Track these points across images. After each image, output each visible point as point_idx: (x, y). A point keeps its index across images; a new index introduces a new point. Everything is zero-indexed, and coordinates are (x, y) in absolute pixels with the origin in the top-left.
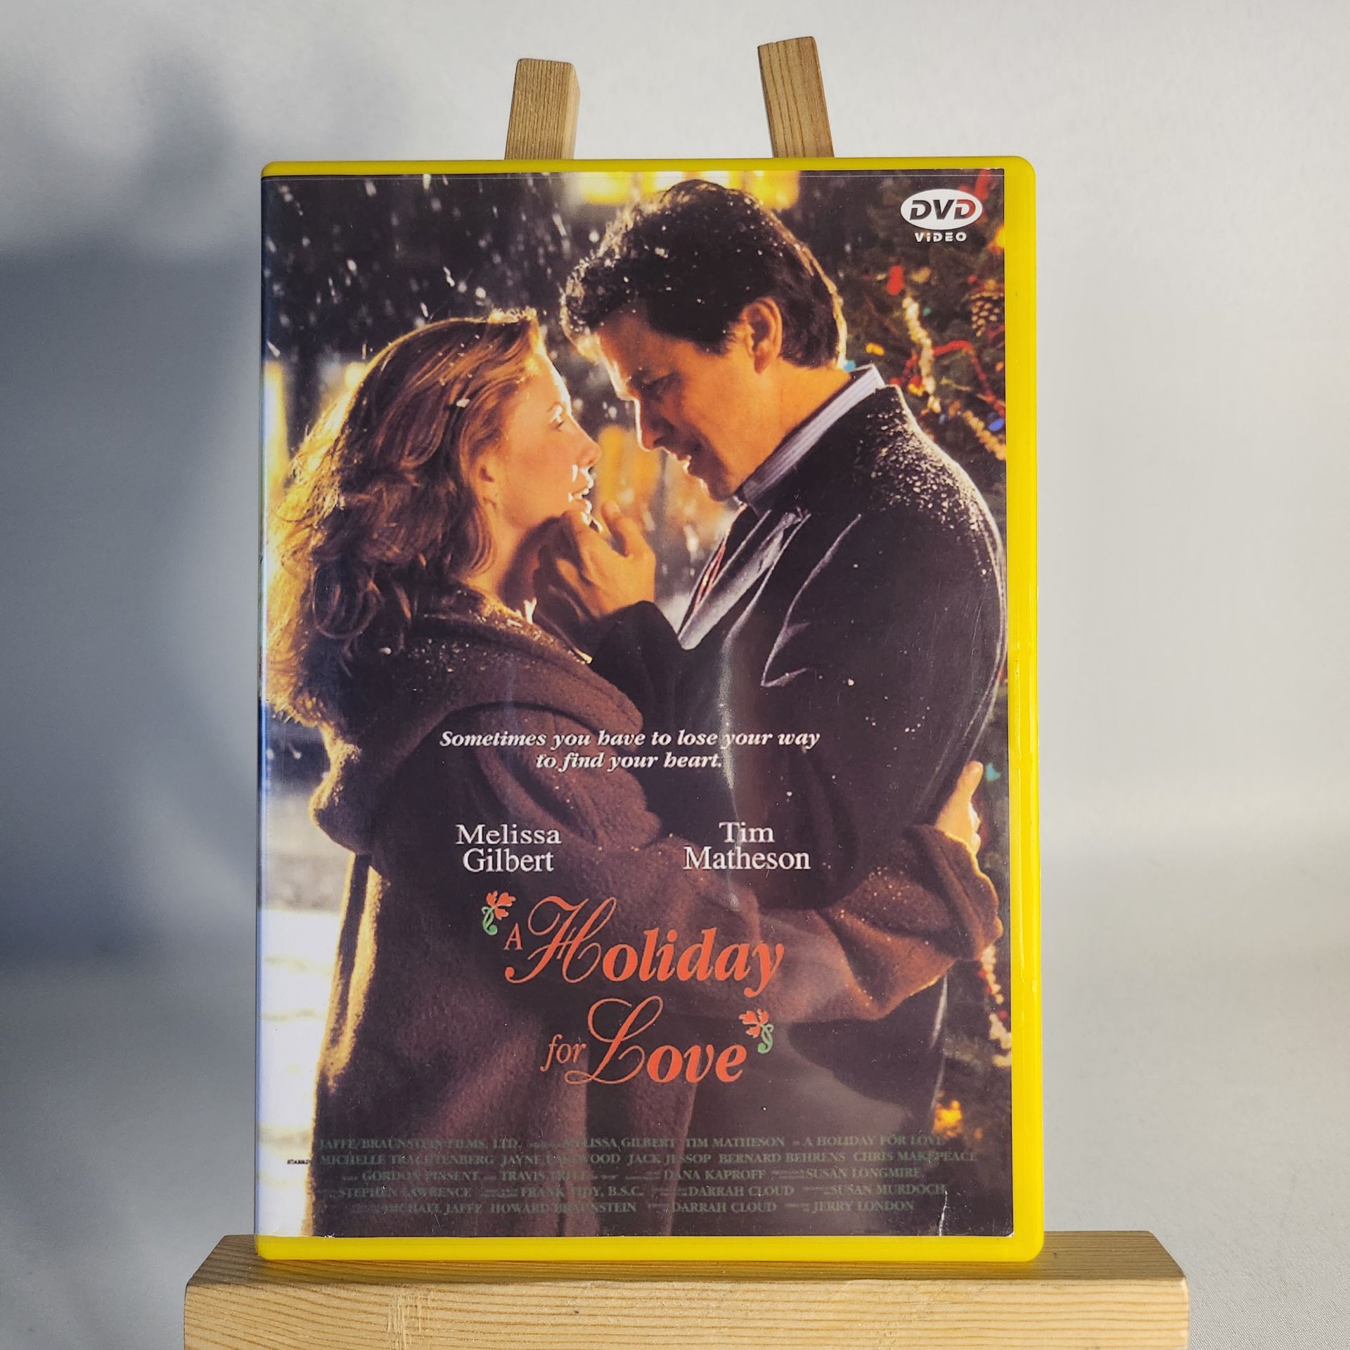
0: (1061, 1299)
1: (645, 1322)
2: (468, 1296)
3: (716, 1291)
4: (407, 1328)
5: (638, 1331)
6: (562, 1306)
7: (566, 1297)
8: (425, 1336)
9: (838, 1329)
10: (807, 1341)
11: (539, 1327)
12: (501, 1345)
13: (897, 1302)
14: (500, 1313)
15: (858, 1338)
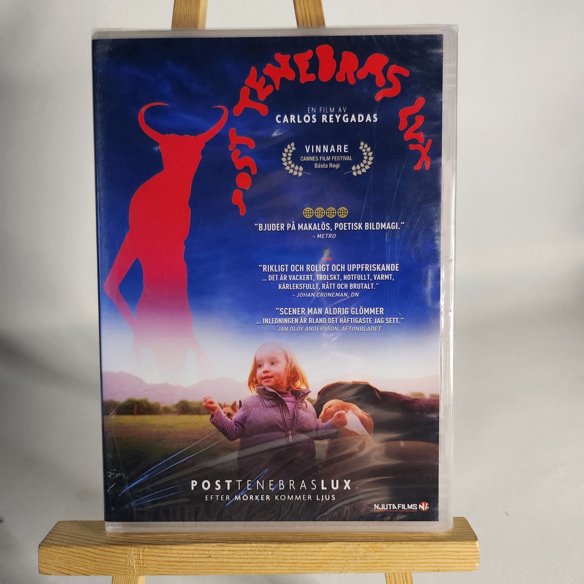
0: (422, 550)
1: (240, 561)
2: (162, 550)
3: (272, 547)
4: (136, 564)
5: (237, 565)
6: (204, 554)
7: (204, 550)
8: (144, 567)
9: (325, 563)
10: (311, 568)
11: (194, 563)
12: (177, 571)
13: (351, 552)
14: (177, 557)
15: (333, 567)
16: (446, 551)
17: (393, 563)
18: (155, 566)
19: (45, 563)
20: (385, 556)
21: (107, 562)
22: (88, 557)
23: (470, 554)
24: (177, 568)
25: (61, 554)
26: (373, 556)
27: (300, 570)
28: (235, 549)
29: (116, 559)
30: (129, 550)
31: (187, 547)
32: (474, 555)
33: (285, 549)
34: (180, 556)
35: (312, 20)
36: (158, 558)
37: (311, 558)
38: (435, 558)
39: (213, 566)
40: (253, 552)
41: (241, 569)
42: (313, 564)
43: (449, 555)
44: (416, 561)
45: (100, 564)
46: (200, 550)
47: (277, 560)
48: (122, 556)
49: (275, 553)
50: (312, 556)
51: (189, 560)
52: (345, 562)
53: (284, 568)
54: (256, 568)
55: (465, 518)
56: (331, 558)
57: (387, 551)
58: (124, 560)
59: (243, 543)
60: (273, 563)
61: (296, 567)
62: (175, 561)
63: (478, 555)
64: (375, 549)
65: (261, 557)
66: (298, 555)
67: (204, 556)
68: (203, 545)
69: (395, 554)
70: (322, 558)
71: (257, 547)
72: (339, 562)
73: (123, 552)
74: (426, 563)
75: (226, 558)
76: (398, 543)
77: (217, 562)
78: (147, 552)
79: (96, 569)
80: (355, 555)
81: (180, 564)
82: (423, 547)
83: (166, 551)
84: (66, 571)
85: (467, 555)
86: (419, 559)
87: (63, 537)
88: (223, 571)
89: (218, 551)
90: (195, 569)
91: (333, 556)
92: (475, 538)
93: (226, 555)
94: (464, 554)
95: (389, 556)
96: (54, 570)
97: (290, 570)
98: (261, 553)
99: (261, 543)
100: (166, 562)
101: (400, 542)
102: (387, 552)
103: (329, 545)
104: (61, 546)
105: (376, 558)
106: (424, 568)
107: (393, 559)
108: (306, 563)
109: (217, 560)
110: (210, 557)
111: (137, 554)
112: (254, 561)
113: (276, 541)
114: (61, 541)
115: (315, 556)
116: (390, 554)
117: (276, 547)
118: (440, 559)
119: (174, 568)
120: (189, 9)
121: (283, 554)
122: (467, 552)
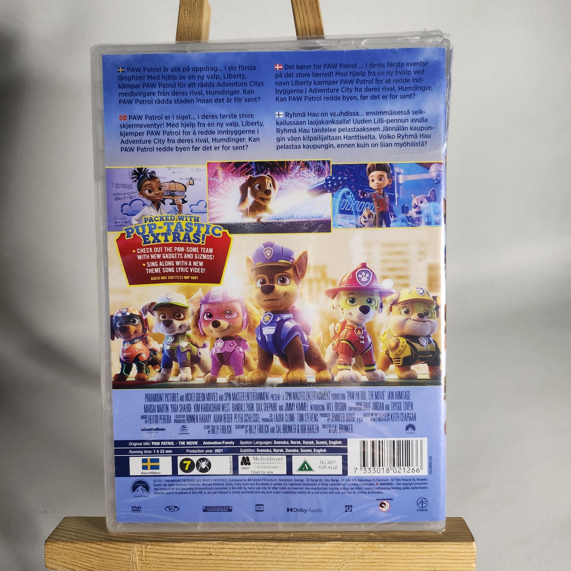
16: (443, 552)
19: (51, 558)
20: (383, 555)
21: (111, 558)
22: (92, 553)
23: (467, 554)
24: (179, 564)
25: (67, 549)
28: (235, 547)
29: (120, 555)
30: (132, 547)
31: (188, 545)
33: (284, 548)
35: (312, 31)
37: (309, 556)
39: (213, 563)
40: (253, 551)
41: (241, 567)
42: (312, 562)
43: (446, 556)
44: (413, 561)
45: (104, 560)
46: (201, 548)
48: (125, 552)
49: (274, 551)
50: (310, 554)
51: (190, 557)
52: (344, 561)
53: (283, 566)
54: (256, 566)
55: (463, 518)
56: (330, 557)
57: (384, 550)
58: (128, 557)
59: (243, 541)
60: (272, 561)
63: (474, 556)
64: (373, 548)
65: (261, 555)
66: (297, 554)
67: (205, 553)
68: (204, 542)
69: (393, 554)
70: (320, 557)
71: (257, 545)
72: (337, 561)
73: (126, 548)
74: (423, 563)
75: (227, 556)
76: (395, 543)
77: (217, 560)
78: (149, 549)
79: (100, 565)
80: (353, 554)
81: (182, 561)
82: (420, 547)
83: (168, 548)
84: (70, 567)
85: (463, 555)
86: (416, 559)
87: (69, 533)
89: (218, 548)
90: (196, 567)
91: (331, 555)
92: (471, 539)
93: (227, 552)
94: (461, 554)
96: (60, 565)
98: (261, 551)
99: (261, 541)
100: (168, 559)
101: (397, 543)
102: (385, 552)
103: (326, 544)
104: (67, 541)
105: (374, 557)
107: (391, 559)
108: (305, 562)
109: (217, 557)
110: (211, 554)
111: (140, 551)
112: (254, 559)
113: (276, 540)
114: (66, 537)
115: (313, 555)
117: (276, 545)
118: (437, 559)
119: (175, 564)
120: (193, 22)
121: (282, 553)
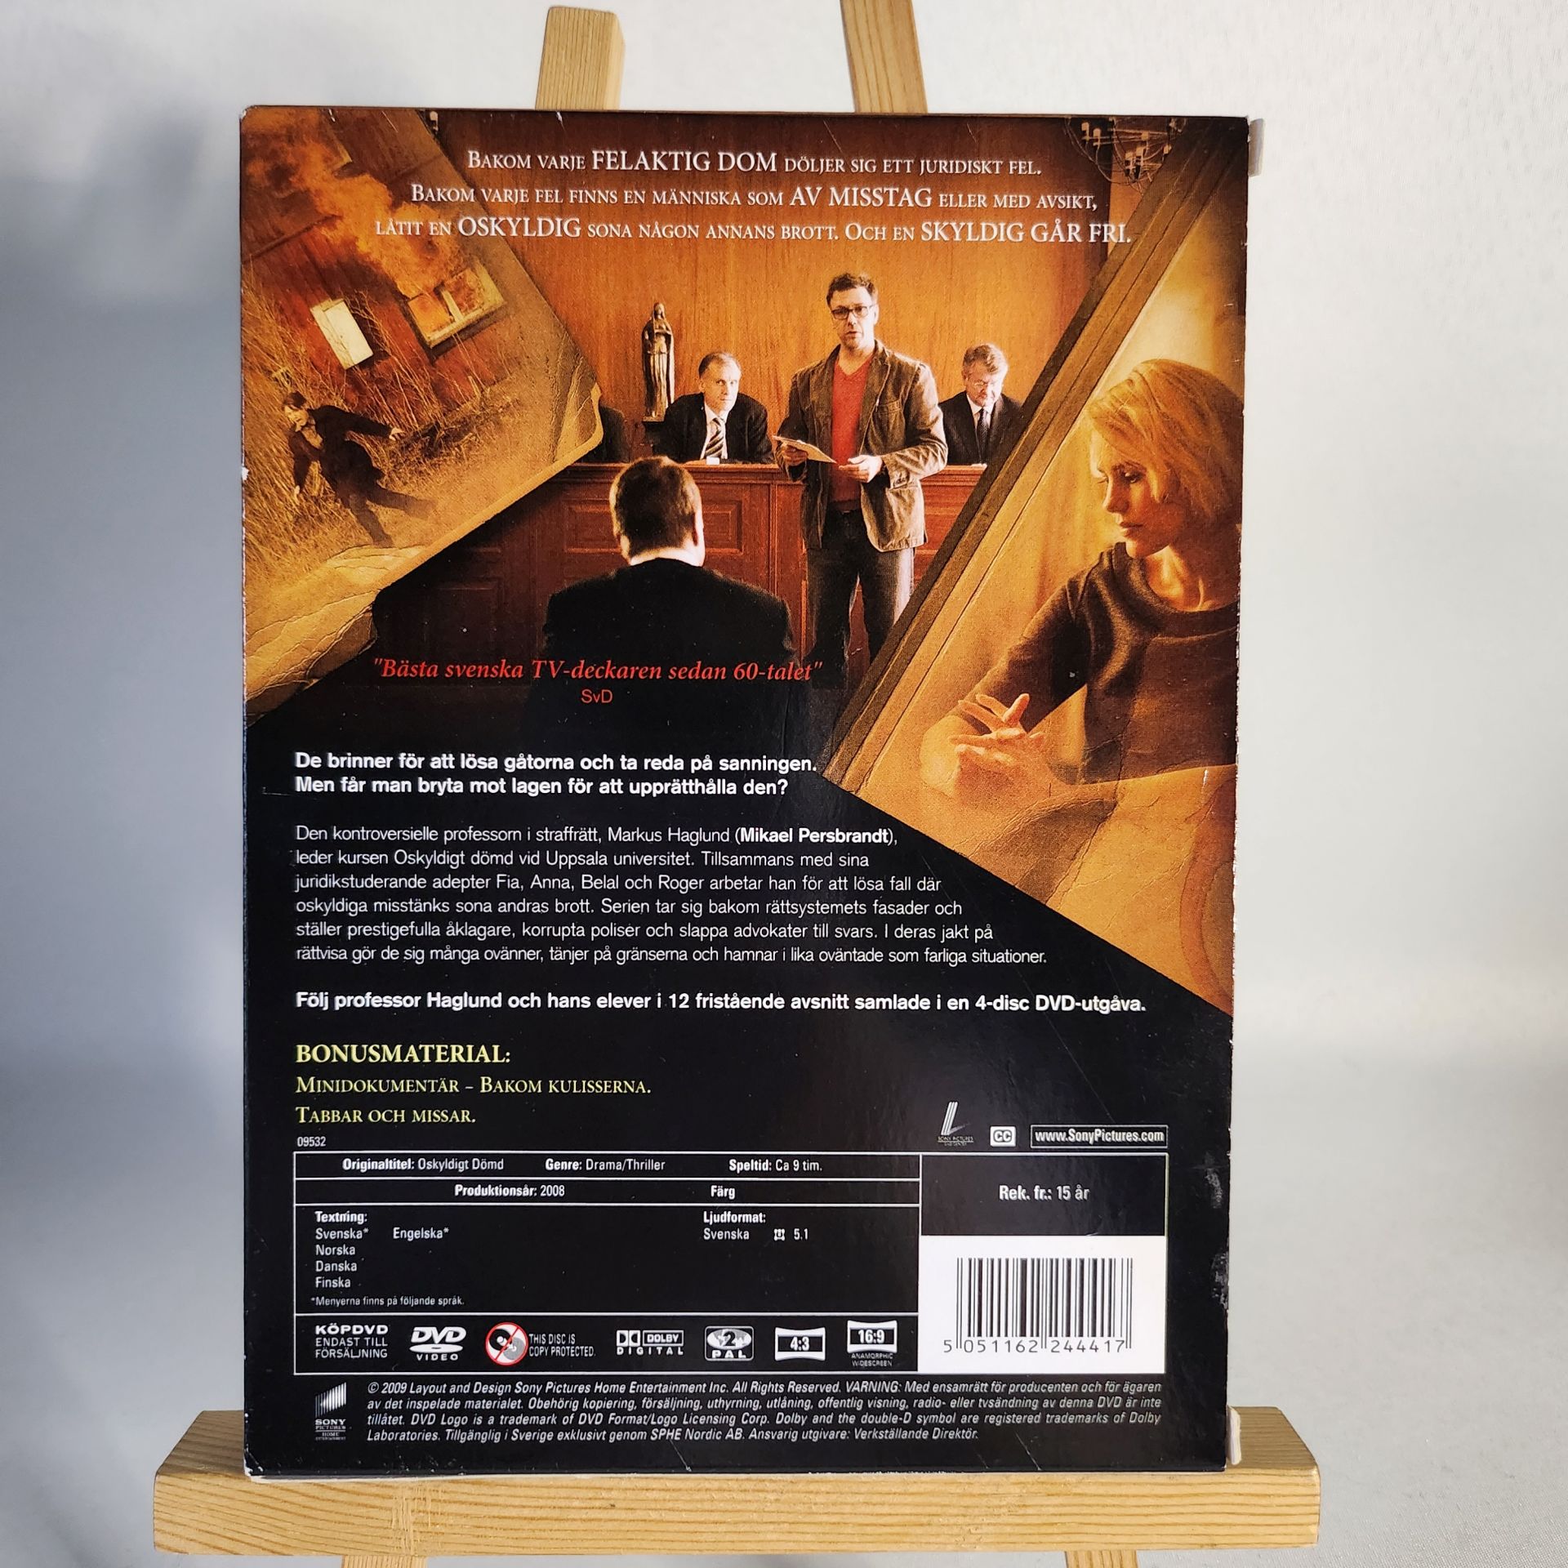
0: (1173, 1490)
1: (692, 1517)
2: (485, 1488)
3: (775, 1483)
4: (415, 1523)
5: (684, 1527)
6: (596, 1499)
7: (600, 1488)
8: (436, 1533)
9: (916, 1525)
10: (882, 1538)
11: (569, 1522)
12: (524, 1543)
13: (984, 1494)
14: (524, 1507)
15: (938, 1535)
17: (1096, 1524)
18: (465, 1531)
26: (1042, 1506)
27: (851, 1542)
32: (1306, 1505)
34: (536, 1504)
36: (473, 1510)
38: (1204, 1513)
47: (790, 1516)
61: (839, 1534)
62: (519, 1518)
88: (645, 1544)
95: (1083, 1505)
97: (824, 1542)
106: (1175, 1539)
116: (1087, 1501)
122: (1289, 1496)
